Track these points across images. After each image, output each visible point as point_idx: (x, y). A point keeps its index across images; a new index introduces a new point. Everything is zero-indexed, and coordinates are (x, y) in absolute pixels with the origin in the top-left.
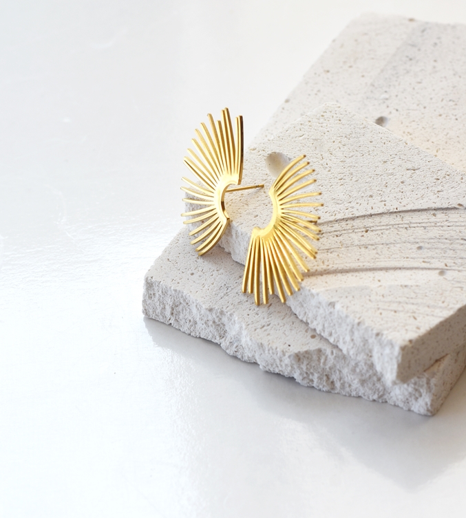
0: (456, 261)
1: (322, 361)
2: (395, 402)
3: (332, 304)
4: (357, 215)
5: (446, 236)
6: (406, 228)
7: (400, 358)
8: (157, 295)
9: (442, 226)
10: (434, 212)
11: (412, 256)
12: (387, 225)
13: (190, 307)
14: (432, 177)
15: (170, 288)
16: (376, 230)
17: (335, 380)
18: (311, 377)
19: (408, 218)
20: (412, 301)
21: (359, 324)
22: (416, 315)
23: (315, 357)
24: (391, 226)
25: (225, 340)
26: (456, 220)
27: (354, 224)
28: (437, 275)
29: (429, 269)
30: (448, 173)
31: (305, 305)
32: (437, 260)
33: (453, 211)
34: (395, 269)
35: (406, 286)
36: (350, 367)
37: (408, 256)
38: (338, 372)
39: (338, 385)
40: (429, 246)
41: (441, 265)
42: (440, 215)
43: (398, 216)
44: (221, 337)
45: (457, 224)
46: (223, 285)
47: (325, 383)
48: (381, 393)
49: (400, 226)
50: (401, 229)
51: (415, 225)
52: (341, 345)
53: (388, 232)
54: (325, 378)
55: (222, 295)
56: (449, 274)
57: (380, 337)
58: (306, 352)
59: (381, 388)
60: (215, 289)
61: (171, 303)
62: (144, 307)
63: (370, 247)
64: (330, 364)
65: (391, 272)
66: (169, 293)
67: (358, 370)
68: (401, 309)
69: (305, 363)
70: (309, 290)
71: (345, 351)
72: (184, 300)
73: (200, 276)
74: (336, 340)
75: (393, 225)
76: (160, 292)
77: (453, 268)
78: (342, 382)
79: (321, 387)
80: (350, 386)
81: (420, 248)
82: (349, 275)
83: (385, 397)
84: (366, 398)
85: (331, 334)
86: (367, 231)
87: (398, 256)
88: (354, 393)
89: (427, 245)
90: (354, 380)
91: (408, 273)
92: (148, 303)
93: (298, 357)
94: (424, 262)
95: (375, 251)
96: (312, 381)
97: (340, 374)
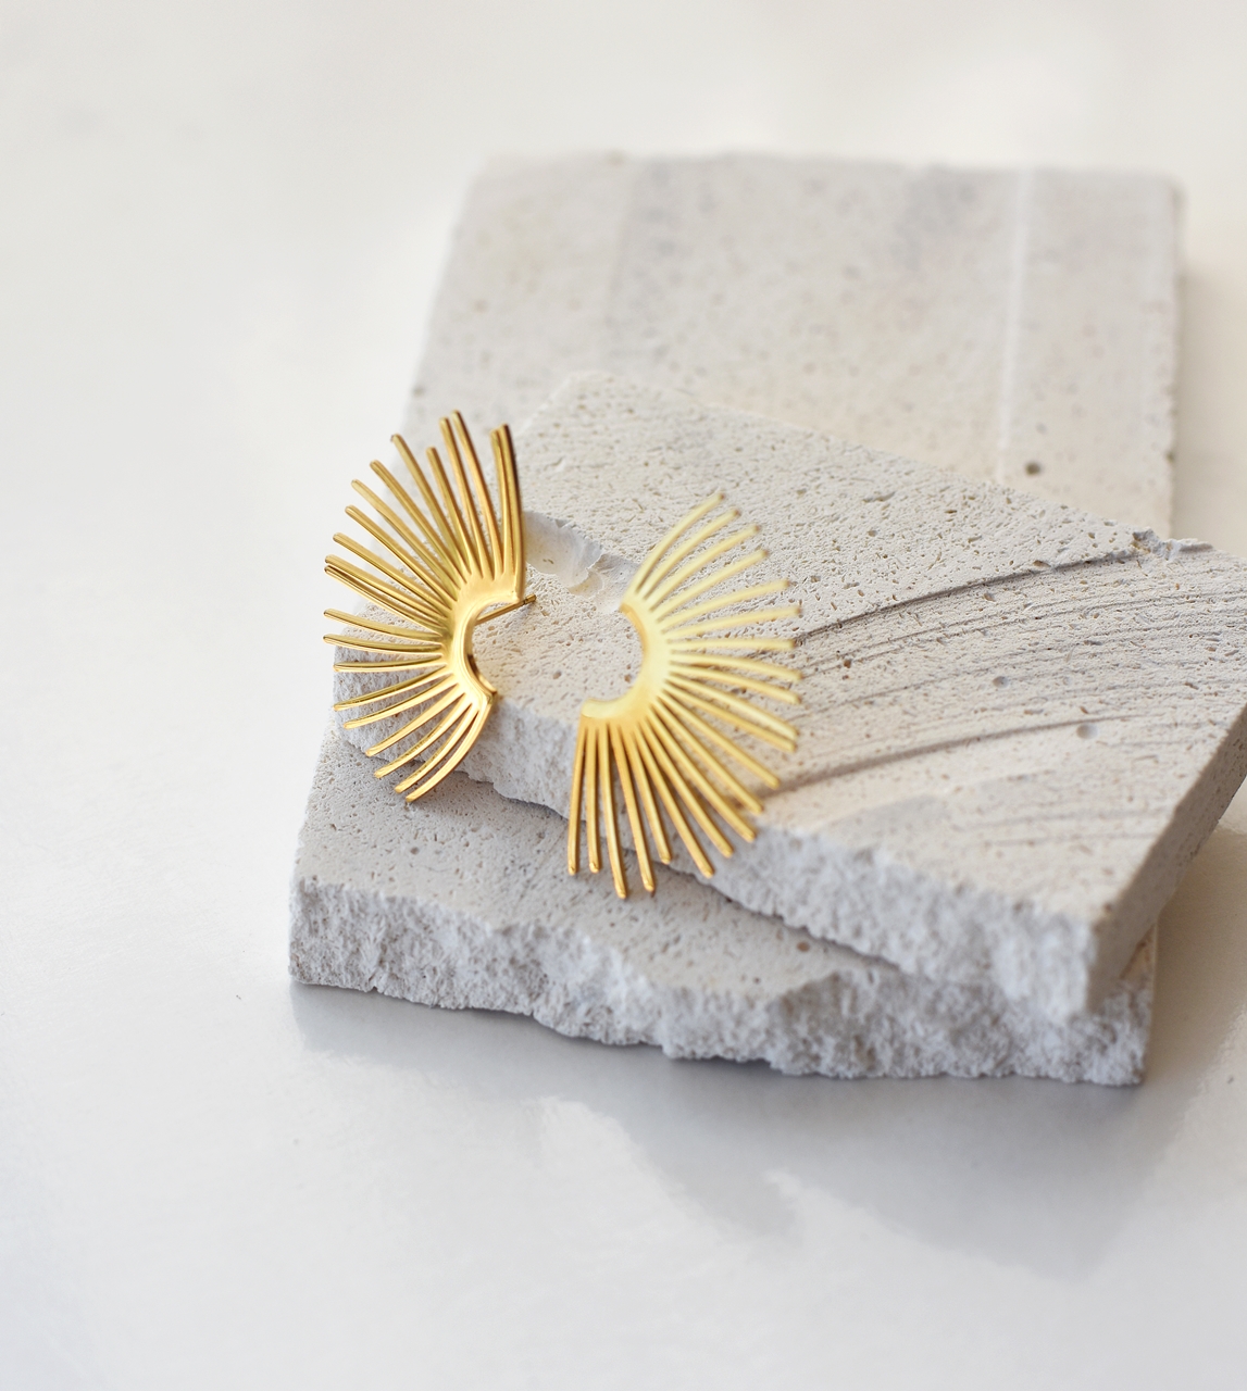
0: (1103, 698)
1: (846, 1003)
2: (1038, 1069)
3: (866, 856)
4: (807, 630)
5: (1048, 642)
6: (939, 640)
7: (1092, 955)
8: (335, 922)
9: (1023, 621)
10: (985, 590)
11: (991, 704)
12: (889, 641)
13: (434, 936)
14: (937, 508)
15: (376, 895)
16: (871, 658)
17: (878, 1046)
18: (815, 1049)
19: (931, 616)
20: (1056, 810)
21: (960, 890)
22: (1085, 842)
23: (826, 997)
24: (900, 642)
25: (547, 1001)
26: (1048, 600)
27: (810, 652)
28: (1076, 738)
29: (1049, 727)
30: (968, 494)
31: (764, 874)
32: (1057, 703)
33: (1029, 582)
34: (967, 741)
35: (1021, 778)
36: (922, 1003)
37: (981, 705)
38: (886, 1024)
39: (886, 1056)
40: (1019, 673)
41: (1076, 714)
42: (1005, 598)
43: (905, 614)
44: (533, 995)
45: (1056, 609)
46: (508, 863)
47: (853, 1058)
48: (1003, 1053)
49: (920, 637)
50: (928, 645)
51: (958, 629)
52: (894, 952)
53: (900, 657)
54: (853, 1045)
55: (519, 887)
56: (1103, 731)
57: (1025, 911)
58: (807, 989)
59: (1003, 1041)
60: (495, 878)
61: (380, 936)
62: (294, 957)
63: (878, 700)
64: (866, 1008)
65: (960, 752)
66: (372, 909)
67: (942, 1008)
68: (1040, 835)
69: (804, 1016)
70: (786, 833)
71: (908, 966)
72: (418, 921)
73: (438, 853)
74: (877, 944)
75: (904, 638)
76: (346, 912)
77: (1107, 714)
78: (897, 1045)
79: (841, 1069)
80: (918, 1051)
81: (1000, 681)
82: (863, 776)
83: (1013, 1061)
84: (962, 1073)
85: (858, 932)
86: (848, 664)
87: (959, 710)
88: (929, 1069)
89: (1012, 672)
90: (935, 1032)
91: (1005, 745)
92: (307, 947)
93: (789, 1006)
94: (1027, 712)
95: (896, 709)
96: (817, 1058)
97: (892, 1027)
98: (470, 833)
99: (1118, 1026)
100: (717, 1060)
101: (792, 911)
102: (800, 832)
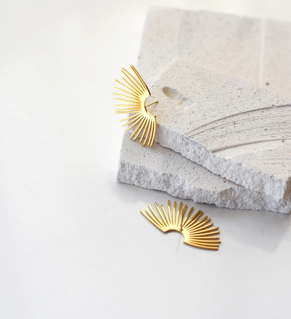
0: (287, 135)
1: (233, 194)
2: (270, 209)
3: (240, 164)
4: (227, 116)
5: (275, 122)
6: (253, 120)
7: (286, 188)
8: (128, 170)
9: (270, 117)
10: (262, 110)
11: (264, 134)
12: (243, 120)
13: (148, 174)
14: (252, 92)
15: (137, 165)
16: (240, 123)
17: (238, 203)
18: (226, 202)
19: (251, 115)
20: (278, 157)
21: (259, 172)
22: (284, 165)
23: (229, 192)
24: (245, 120)
25: (170, 189)
26: (275, 113)
27: (227, 121)
28: (282, 143)
29: (276, 140)
30: (258, 90)
31: (218, 166)
32: (278, 135)
33: (271, 109)
34: (259, 142)
35: (271, 150)
36: (248, 195)
37: (262, 134)
38: (240, 198)
39: (239, 205)
40: (270, 128)
41: (281, 138)
42: (266, 112)
43: (246, 114)
44: (167, 188)
45: (277, 115)
46: (164, 160)
47: (233, 205)
48: (263, 206)
49: (249, 119)
50: (251, 121)
51: (257, 118)
52: (244, 184)
53: (245, 123)
54: (233, 202)
55: (166, 165)
56: (287, 141)
57: (273, 178)
58: (225, 190)
59: (264, 203)
60: (161, 163)
61: (137, 173)
62: (118, 177)
63: (241, 132)
64: (237, 195)
65: (258, 144)
66: (136, 168)
67: (252, 196)
68: (275, 162)
69: (224, 196)
70: (223, 158)
71: (246, 187)
72: (145, 171)
73: (149, 157)
74: (240, 182)
75: (246, 119)
76: (130, 168)
77: (288, 138)
78: (242, 203)
79: (230, 207)
80: (246, 204)
81: (266, 130)
82: (239, 147)
83: (265, 207)
84: (254, 209)
85: (236, 180)
86: (235, 124)
87: (258, 135)
88: (248, 208)
89: (268, 128)
90: (250, 201)
91: (267, 143)
92: (121, 175)
93: (222, 193)
94: (271, 137)
95: (245, 134)
96: (226, 204)
97: (241, 199)
98: (156, 153)
99: (287, 202)
100: (205, 203)
101: (223, 174)
102: (226, 158)
